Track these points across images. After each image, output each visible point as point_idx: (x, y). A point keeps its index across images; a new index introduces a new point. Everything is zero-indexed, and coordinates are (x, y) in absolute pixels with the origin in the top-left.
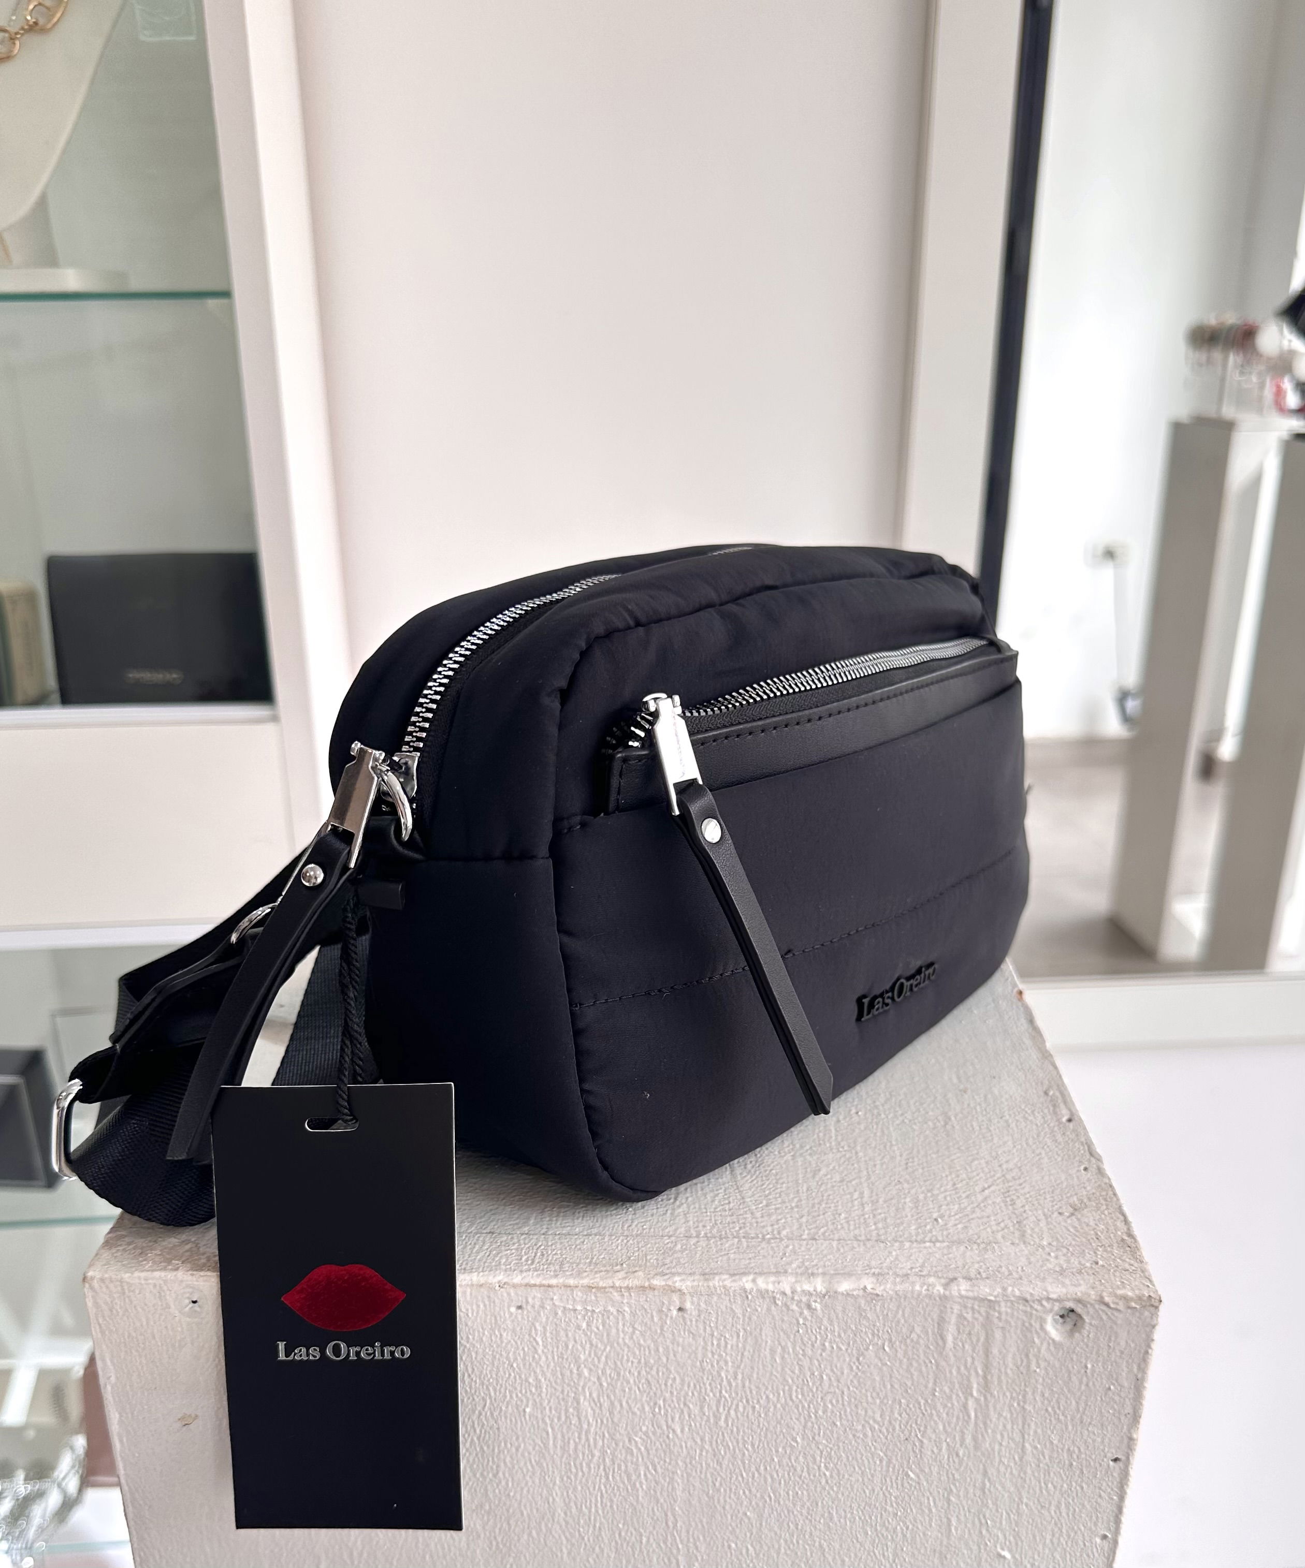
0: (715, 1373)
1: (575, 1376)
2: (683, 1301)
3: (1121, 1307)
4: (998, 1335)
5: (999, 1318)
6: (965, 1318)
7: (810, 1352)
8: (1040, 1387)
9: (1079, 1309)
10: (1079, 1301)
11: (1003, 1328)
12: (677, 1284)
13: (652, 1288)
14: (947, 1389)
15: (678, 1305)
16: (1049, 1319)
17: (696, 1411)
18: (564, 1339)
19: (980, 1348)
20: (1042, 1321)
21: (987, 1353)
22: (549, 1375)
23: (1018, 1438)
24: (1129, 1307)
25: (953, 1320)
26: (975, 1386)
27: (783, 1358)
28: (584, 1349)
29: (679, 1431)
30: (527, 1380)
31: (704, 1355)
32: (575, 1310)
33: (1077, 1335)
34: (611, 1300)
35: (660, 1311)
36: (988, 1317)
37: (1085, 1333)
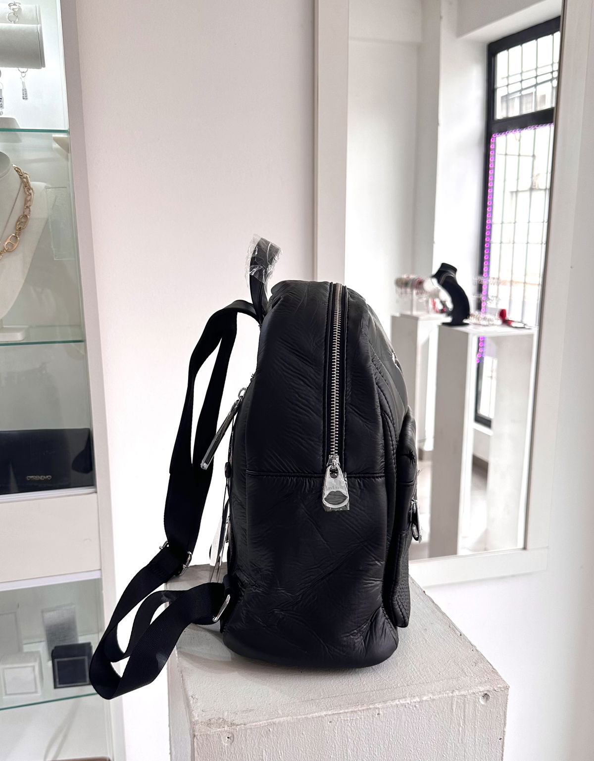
0: (388, 733)
1: (347, 742)
2: (379, 711)
3: (499, 690)
4: (467, 705)
5: (467, 700)
6: (458, 702)
7: (415, 721)
8: (479, 720)
9: (488, 694)
10: (488, 691)
11: (469, 703)
12: (377, 706)
13: (370, 709)
14: (454, 726)
15: (377, 713)
16: (480, 698)
17: (382, 746)
18: (344, 730)
19: (462, 710)
20: (479, 698)
21: (464, 712)
22: (339, 743)
23: (474, 737)
24: (501, 690)
25: (455, 703)
26: (461, 722)
27: (408, 724)
28: (349, 732)
29: (377, 755)
30: (332, 746)
31: (385, 728)
32: (347, 720)
33: (488, 701)
34: (358, 715)
35: (373, 716)
36: (464, 699)
37: (490, 700)
